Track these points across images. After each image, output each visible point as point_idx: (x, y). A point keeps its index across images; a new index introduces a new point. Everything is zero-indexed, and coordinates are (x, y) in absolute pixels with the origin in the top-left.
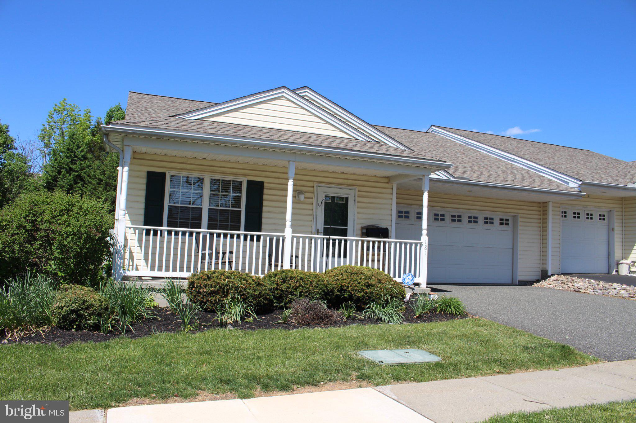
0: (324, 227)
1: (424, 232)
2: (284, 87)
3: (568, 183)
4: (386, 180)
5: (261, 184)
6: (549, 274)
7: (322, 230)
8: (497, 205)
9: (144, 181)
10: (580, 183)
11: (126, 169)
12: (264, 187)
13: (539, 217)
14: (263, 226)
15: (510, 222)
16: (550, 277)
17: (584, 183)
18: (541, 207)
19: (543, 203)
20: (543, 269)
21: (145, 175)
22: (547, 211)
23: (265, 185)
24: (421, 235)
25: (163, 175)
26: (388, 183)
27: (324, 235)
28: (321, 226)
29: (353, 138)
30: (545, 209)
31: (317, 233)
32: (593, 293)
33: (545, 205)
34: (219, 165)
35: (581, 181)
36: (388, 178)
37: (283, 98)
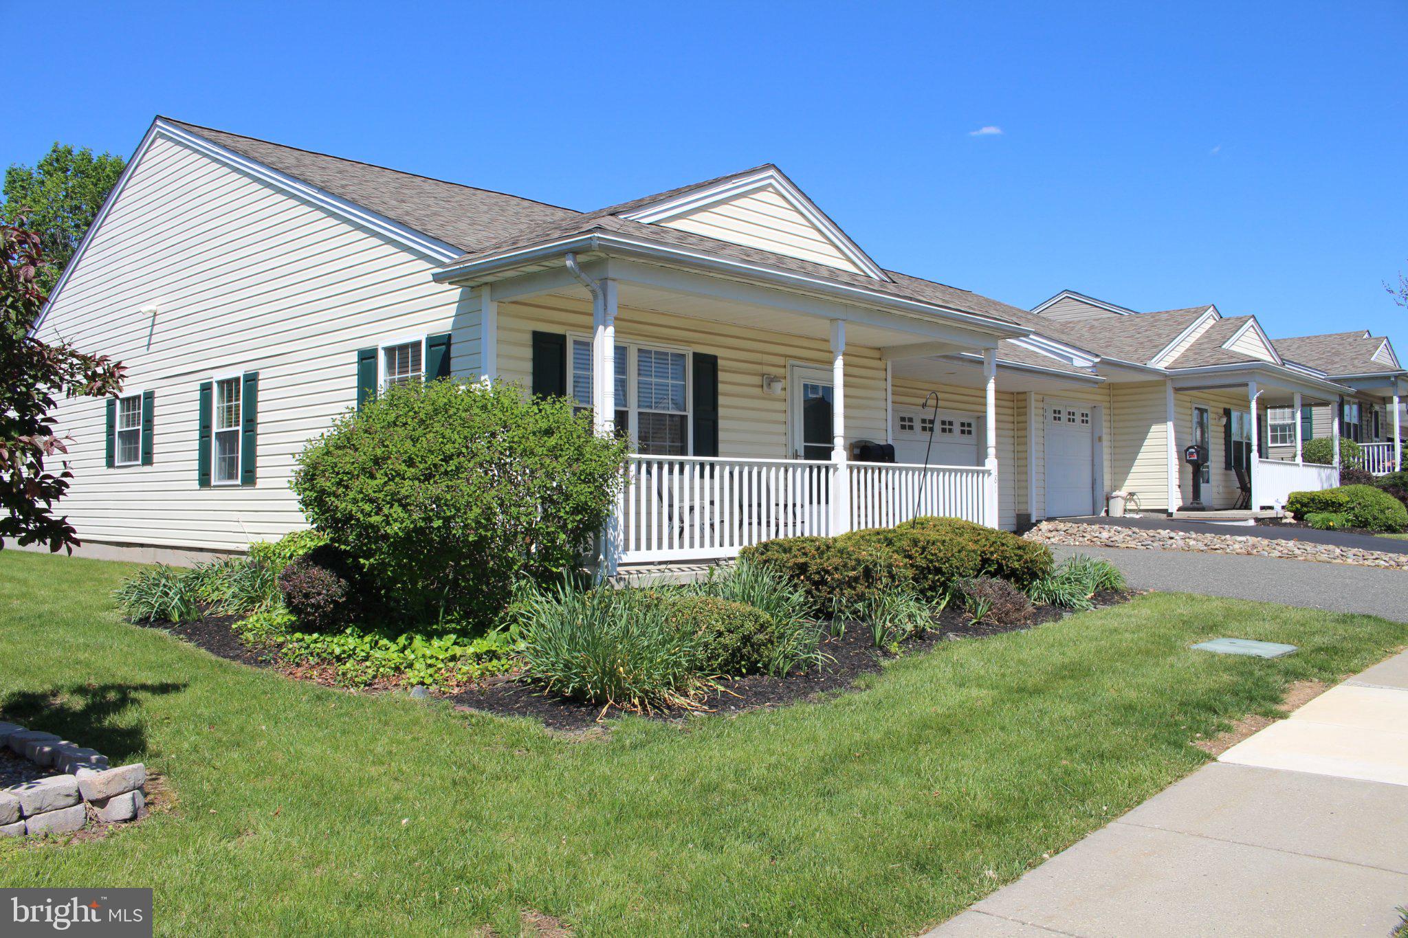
0: (805, 446)
1: (992, 451)
2: (774, 166)
3: (1071, 359)
4: (876, 354)
5: (713, 360)
6: (1033, 520)
7: (802, 452)
8: (965, 398)
9: (528, 353)
10: (1097, 360)
11: (611, 330)
12: (719, 368)
13: (1011, 419)
14: (721, 447)
15: (973, 429)
16: (1035, 525)
17: (1103, 362)
18: (1013, 401)
19: (1018, 393)
20: (1020, 512)
21: (528, 339)
22: (1026, 407)
23: (720, 362)
24: (986, 456)
25: (561, 340)
26: (880, 359)
27: (806, 459)
28: (800, 444)
29: (862, 274)
30: (1021, 404)
31: (796, 456)
32: (1143, 547)
33: (1021, 397)
34: (654, 322)
35: (1097, 356)
36: (880, 349)
37: (770, 189)
